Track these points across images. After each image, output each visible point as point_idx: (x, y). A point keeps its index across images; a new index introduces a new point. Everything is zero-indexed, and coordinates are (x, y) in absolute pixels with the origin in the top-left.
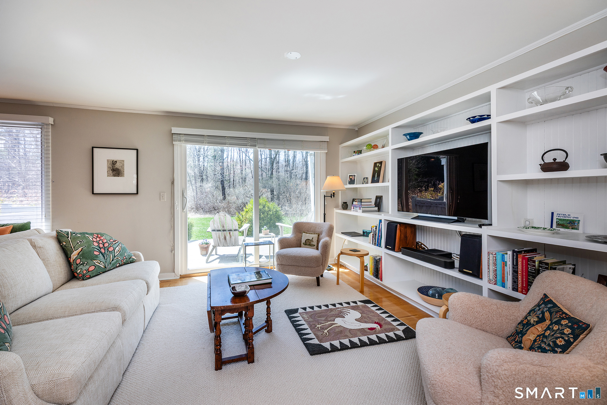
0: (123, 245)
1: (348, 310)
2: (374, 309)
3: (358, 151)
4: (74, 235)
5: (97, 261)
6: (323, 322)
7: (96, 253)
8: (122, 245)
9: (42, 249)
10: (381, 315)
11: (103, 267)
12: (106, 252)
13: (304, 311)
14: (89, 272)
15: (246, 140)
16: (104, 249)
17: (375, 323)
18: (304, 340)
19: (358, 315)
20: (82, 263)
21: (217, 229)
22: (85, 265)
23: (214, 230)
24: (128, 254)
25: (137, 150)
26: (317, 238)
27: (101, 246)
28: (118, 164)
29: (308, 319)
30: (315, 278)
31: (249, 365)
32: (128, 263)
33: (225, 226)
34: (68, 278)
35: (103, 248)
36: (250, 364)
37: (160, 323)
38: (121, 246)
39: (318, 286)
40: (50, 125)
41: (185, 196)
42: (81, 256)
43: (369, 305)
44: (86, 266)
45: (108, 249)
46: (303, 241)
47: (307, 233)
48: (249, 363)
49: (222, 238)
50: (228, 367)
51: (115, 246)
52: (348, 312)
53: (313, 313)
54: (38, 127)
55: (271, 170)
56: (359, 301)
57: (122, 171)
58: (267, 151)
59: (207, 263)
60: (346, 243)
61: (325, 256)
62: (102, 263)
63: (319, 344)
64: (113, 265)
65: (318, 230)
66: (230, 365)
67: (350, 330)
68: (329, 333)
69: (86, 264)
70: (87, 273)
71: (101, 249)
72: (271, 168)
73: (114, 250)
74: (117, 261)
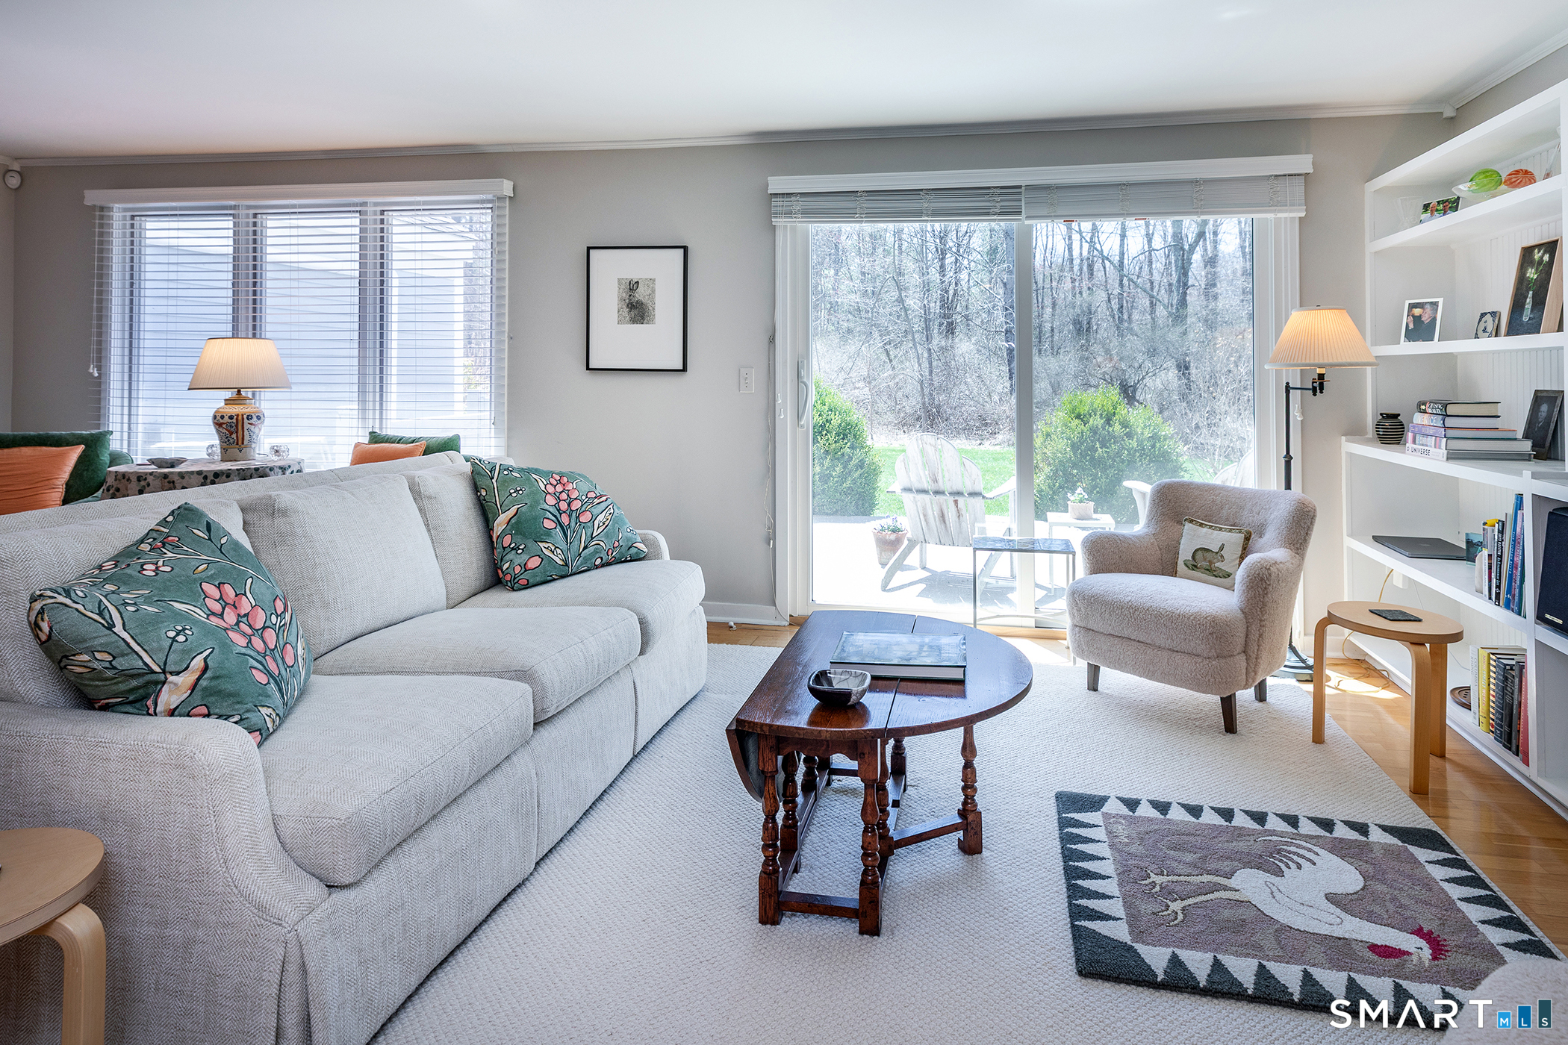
0: (619, 508)
1: (1310, 850)
2: (1439, 873)
3: (1444, 202)
4: (506, 473)
5: (547, 545)
6: (1181, 868)
7: (549, 524)
8: (616, 510)
9: (433, 501)
10: (1463, 906)
11: (561, 563)
12: (573, 524)
13: (1125, 811)
14: (526, 571)
15: (988, 194)
16: (570, 516)
17: (1419, 932)
18: (1077, 913)
19: (1349, 879)
20: (514, 545)
21: (916, 485)
22: (521, 551)
23: (908, 490)
24: (625, 534)
25: (685, 248)
26: (1240, 549)
27: (563, 506)
28: (641, 288)
29: (1127, 845)
30: (1217, 699)
31: (860, 937)
32: (626, 561)
33: (940, 477)
34: (486, 580)
35: (568, 512)
36: (865, 936)
37: (683, 745)
38: (612, 511)
39: (1227, 731)
40: (507, 199)
41: (805, 380)
42: (513, 528)
43: (1422, 854)
44: (522, 555)
45: (578, 517)
46: (1185, 553)
47: (1201, 525)
48: (861, 933)
49: (933, 515)
50: (800, 923)
51: (596, 511)
52: (1309, 860)
53: (1156, 827)
54: (485, 205)
55: (1178, 290)
56: (1380, 826)
57: (651, 308)
58: (1060, 227)
59: (884, 589)
60: (1398, 582)
61: (1261, 621)
62: (559, 551)
63: (1129, 943)
64: (586, 560)
65: (1248, 519)
66: (806, 920)
67: (1284, 929)
68: (1185, 916)
69: (522, 549)
70: (522, 572)
71: (561, 514)
72: (1179, 281)
73: (593, 520)
74: (596, 551)
